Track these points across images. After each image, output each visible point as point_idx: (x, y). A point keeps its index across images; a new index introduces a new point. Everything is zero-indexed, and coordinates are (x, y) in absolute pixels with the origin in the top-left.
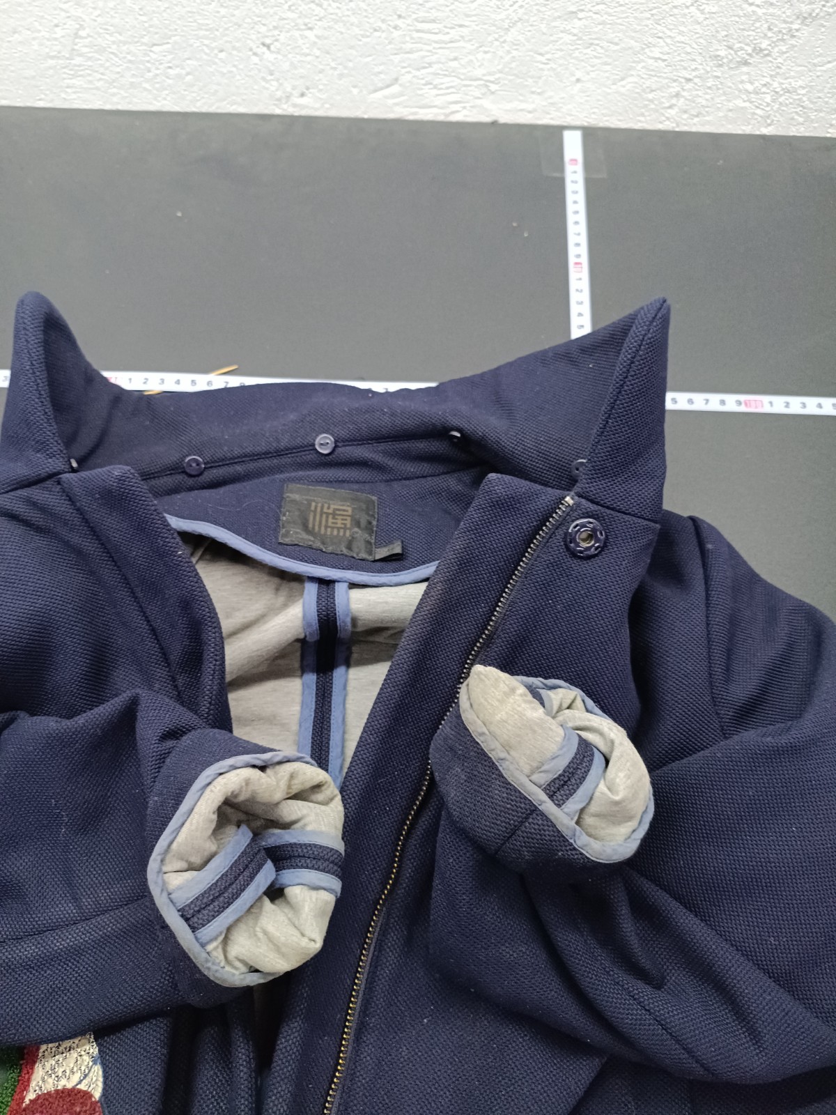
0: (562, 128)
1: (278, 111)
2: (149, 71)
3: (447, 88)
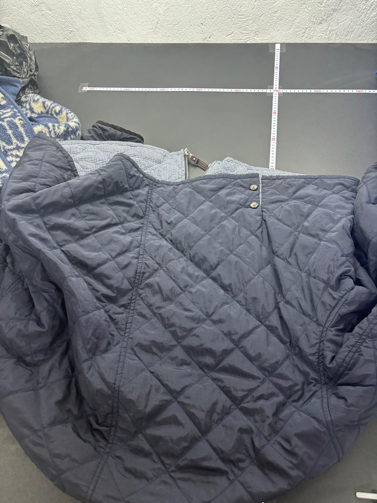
2: (173, 32)
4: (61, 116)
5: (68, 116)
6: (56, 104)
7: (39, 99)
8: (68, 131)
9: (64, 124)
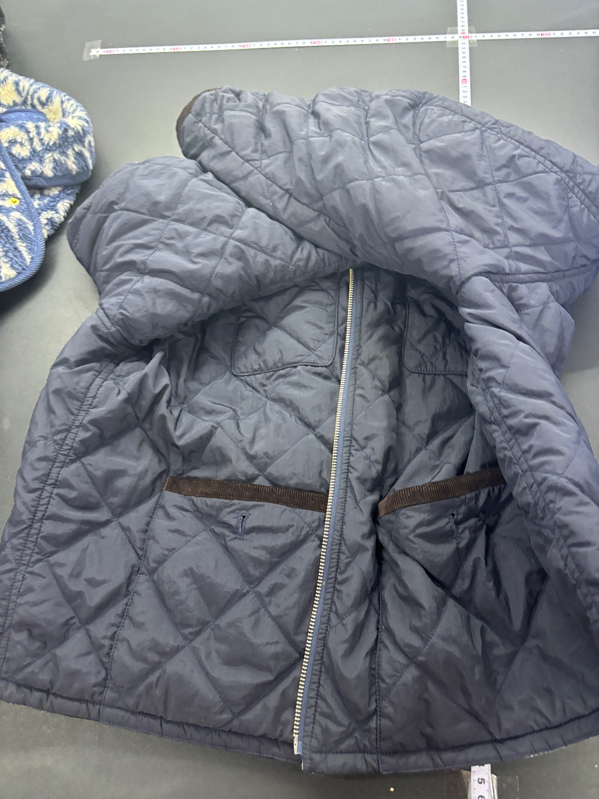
4: (51, 108)
5: (64, 106)
6: (40, 84)
7: (7, 77)
8: (67, 137)
9: (57, 123)
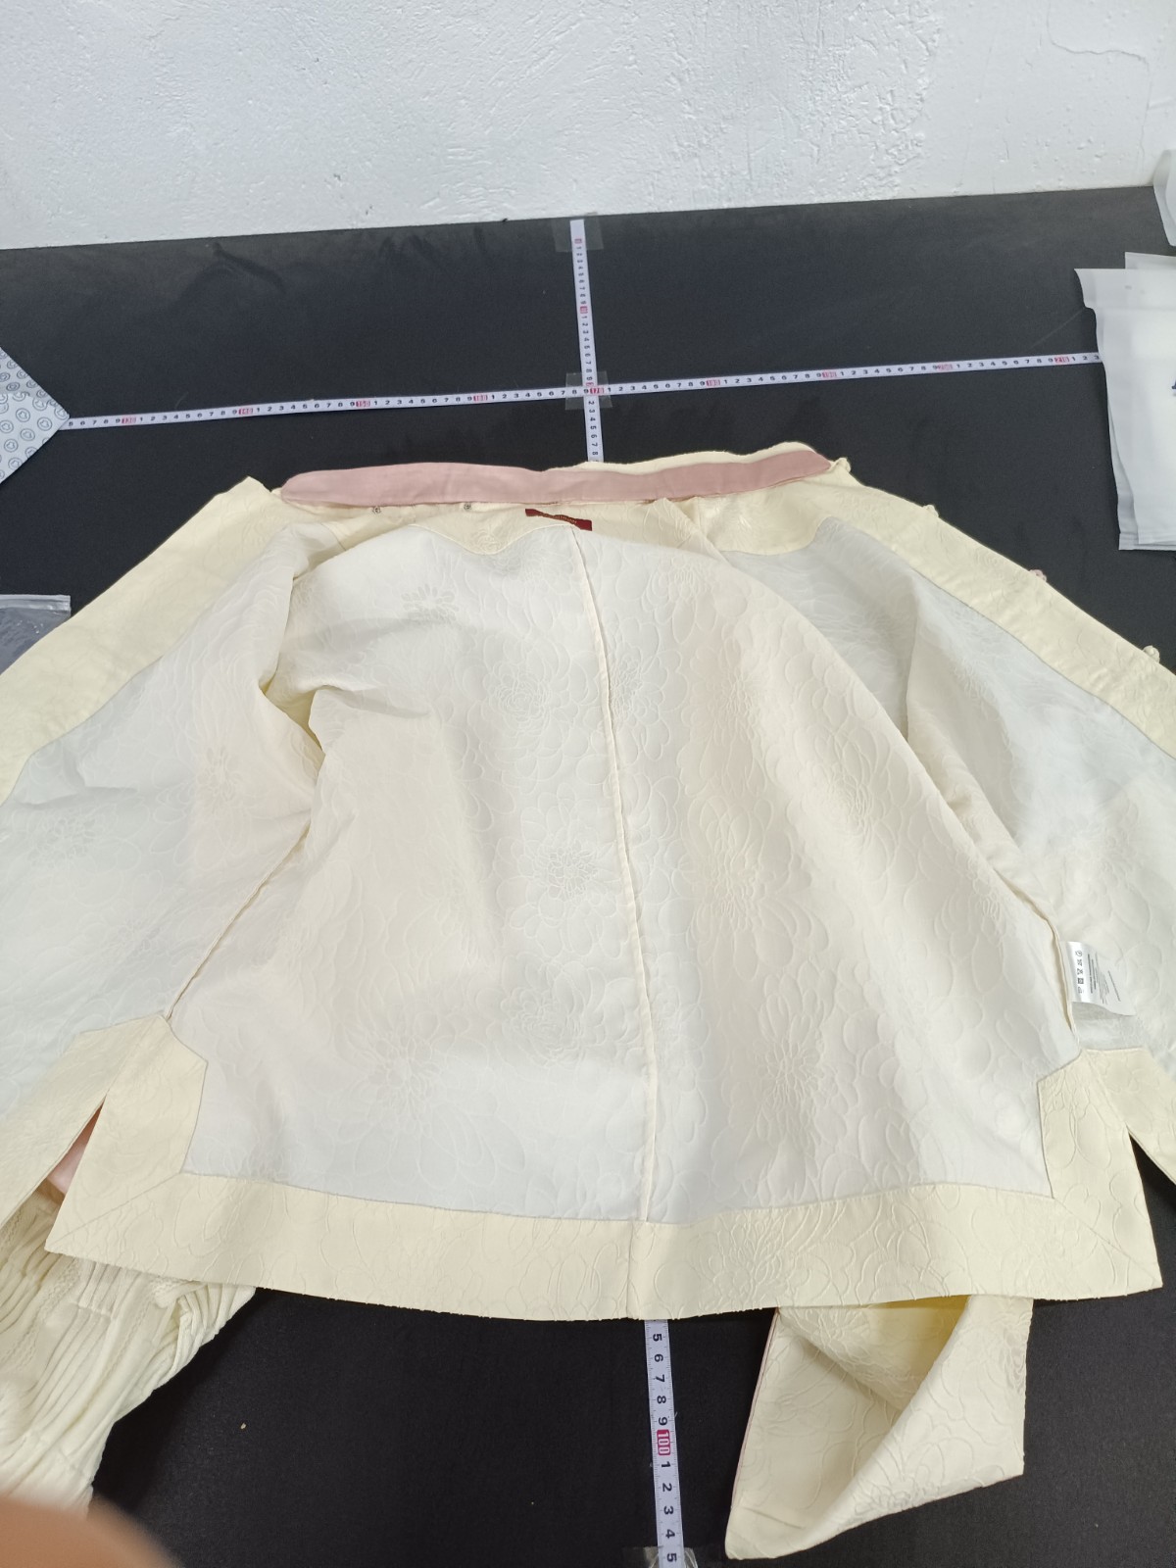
0: (568, 219)
1: (350, 227)
2: (248, 204)
3: (477, 196)
